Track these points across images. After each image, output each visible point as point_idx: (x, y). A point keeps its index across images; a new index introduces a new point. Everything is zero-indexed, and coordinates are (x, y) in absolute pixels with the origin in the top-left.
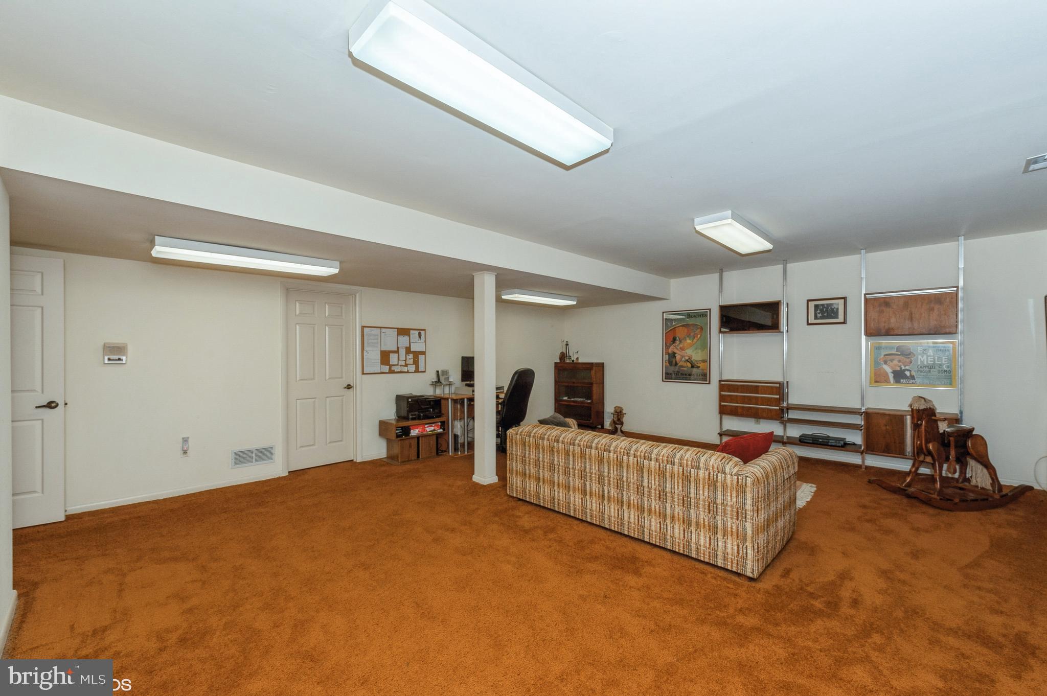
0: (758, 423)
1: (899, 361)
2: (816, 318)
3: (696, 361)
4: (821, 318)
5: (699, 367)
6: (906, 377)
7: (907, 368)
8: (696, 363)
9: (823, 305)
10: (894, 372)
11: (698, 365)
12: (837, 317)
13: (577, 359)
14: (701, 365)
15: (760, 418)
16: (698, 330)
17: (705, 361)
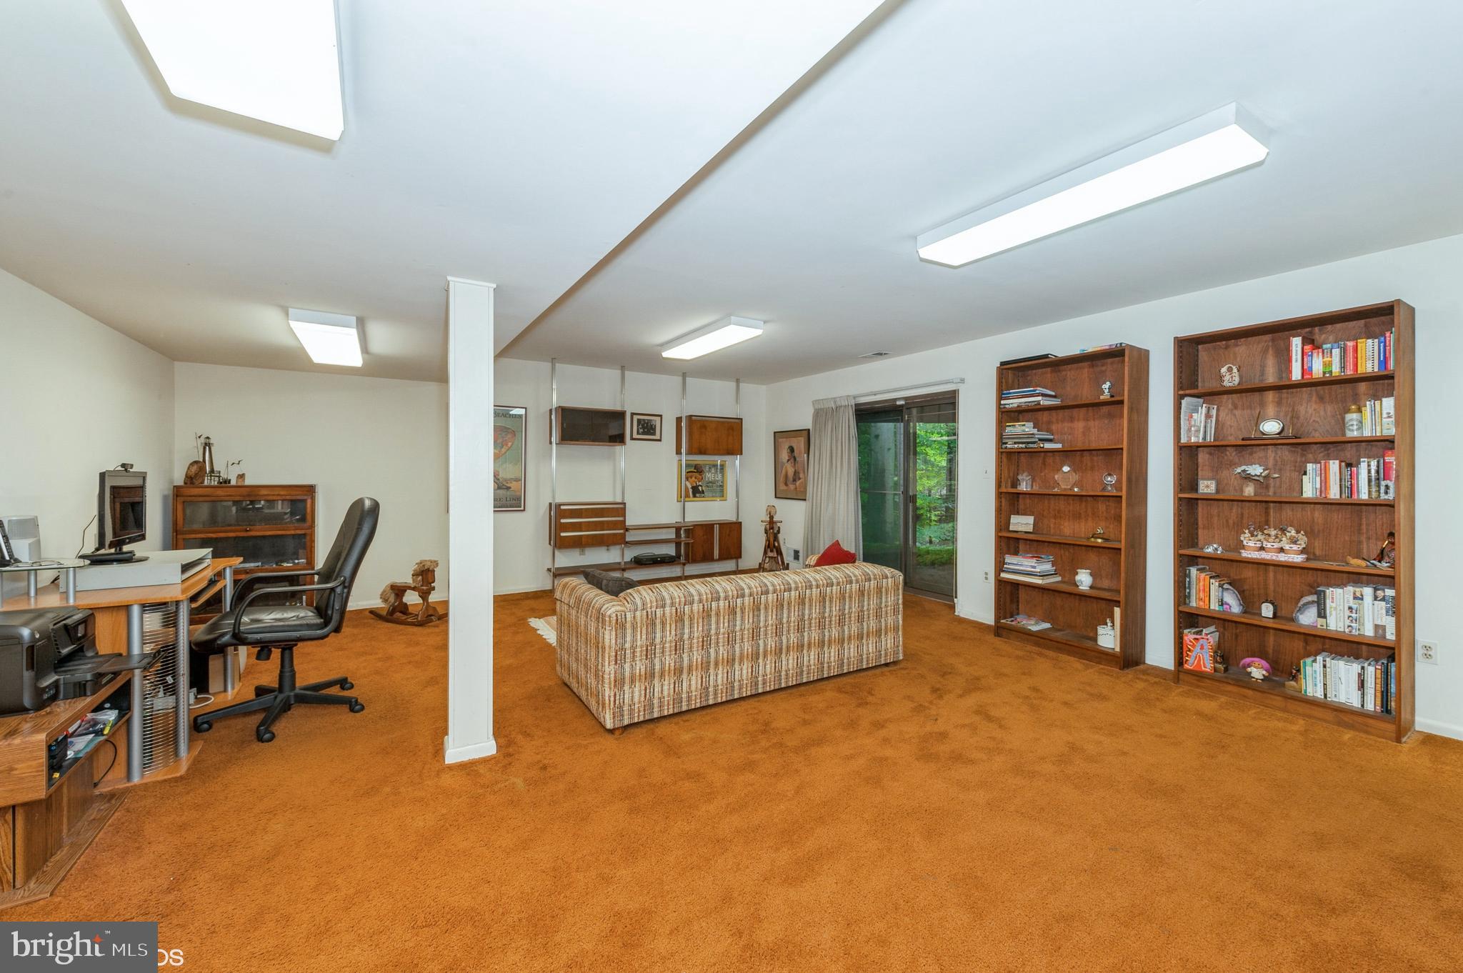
0: (582, 553)
1: (696, 478)
2: (638, 433)
3: (506, 480)
4: (644, 433)
5: (510, 488)
6: (699, 492)
7: (700, 483)
8: (505, 483)
9: (644, 420)
10: (693, 488)
11: (508, 485)
12: (654, 434)
13: (241, 476)
14: (513, 485)
15: (585, 547)
16: (509, 436)
17: (517, 480)
